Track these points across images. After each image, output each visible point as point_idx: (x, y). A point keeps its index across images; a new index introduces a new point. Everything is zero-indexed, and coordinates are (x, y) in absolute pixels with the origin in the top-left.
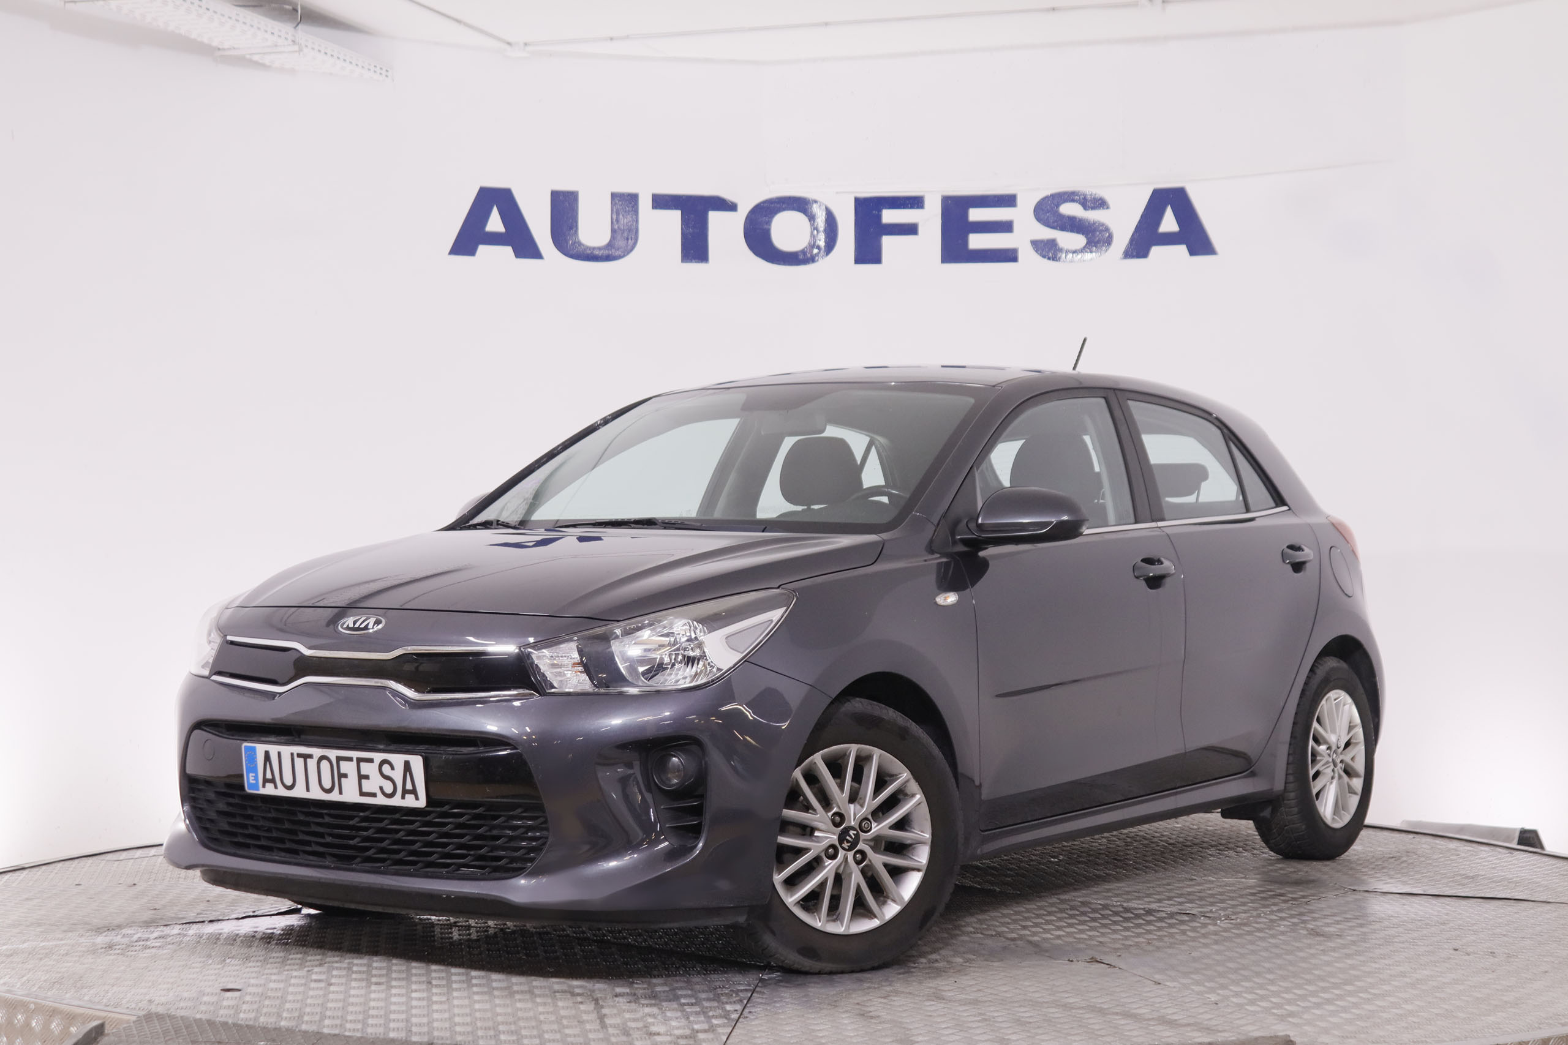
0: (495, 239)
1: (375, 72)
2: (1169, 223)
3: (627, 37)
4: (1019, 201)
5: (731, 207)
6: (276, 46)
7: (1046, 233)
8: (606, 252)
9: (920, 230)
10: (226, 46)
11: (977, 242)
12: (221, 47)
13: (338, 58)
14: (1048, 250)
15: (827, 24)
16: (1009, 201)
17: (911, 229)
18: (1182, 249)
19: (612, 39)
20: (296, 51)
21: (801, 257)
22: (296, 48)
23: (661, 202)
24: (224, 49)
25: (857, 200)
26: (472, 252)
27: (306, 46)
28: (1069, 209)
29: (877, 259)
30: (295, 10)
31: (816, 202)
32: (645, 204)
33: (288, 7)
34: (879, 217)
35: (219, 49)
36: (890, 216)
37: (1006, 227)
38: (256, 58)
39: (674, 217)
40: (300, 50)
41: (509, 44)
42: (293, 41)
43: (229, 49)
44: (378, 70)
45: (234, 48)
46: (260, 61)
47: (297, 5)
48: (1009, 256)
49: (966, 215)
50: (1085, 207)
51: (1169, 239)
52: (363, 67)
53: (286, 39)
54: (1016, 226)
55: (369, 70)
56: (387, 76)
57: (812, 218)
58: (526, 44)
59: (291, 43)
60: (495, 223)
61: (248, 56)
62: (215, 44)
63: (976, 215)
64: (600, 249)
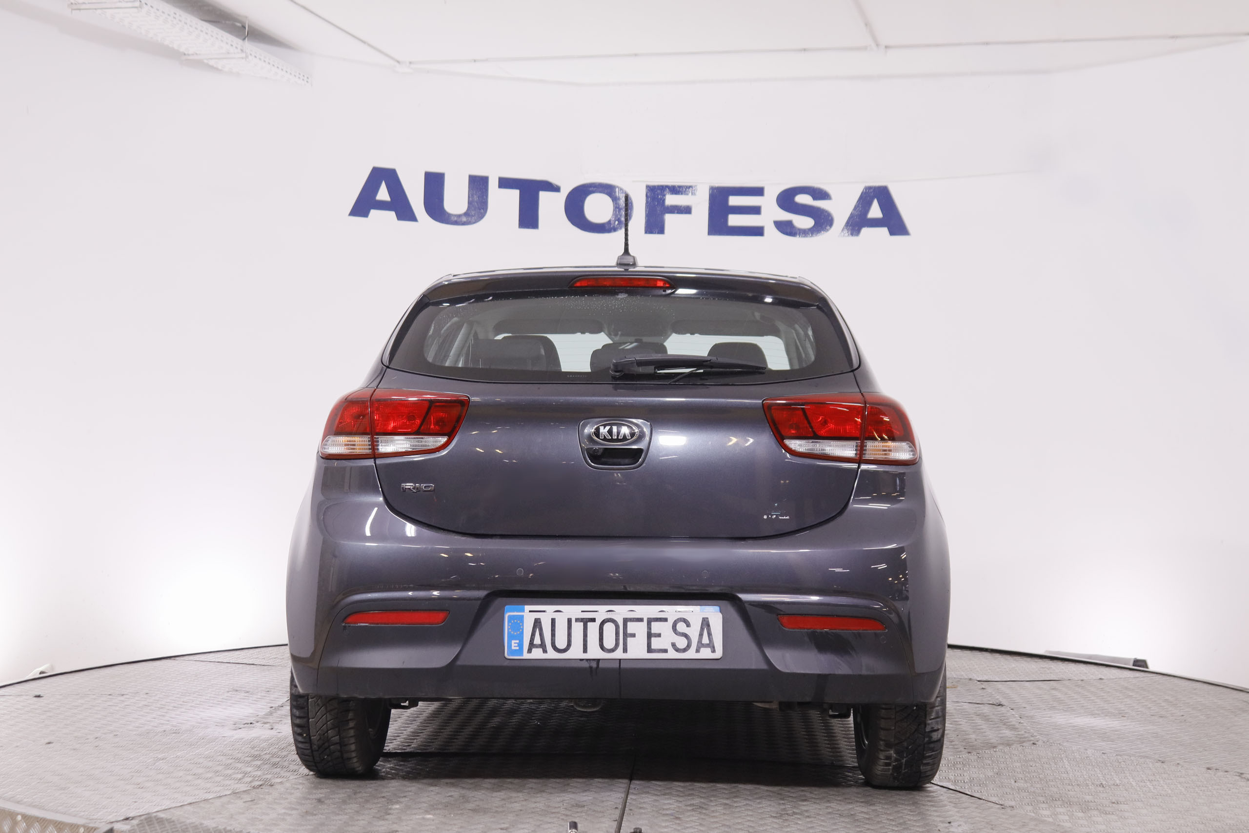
0: (382, 206)
1: (299, 78)
2: (875, 212)
3: (487, 60)
4: (766, 192)
5: (555, 189)
6: (228, 53)
7: (785, 216)
8: (464, 219)
9: (693, 211)
10: (190, 52)
11: (734, 220)
12: (186, 53)
13: (273, 65)
14: (785, 228)
15: (636, 55)
16: (758, 191)
17: (687, 210)
18: (884, 231)
19: (475, 61)
20: (242, 58)
21: (607, 227)
22: (244, 55)
23: (505, 183)
24: (189, 55)
25: (647, 187)
26: (366, 215)
27: (251, 54)
28: (803, 199)
29: (661, 231)
30: (245, 28)
31: (618, 187)
32: (493, 184)
33: (239, 25)
34: (664, 201)
35: (185, 54)
36: (671, 200)
37: (756, 210)
38: (212, 63)
39: (515, 194)
40: (247, 57)
41: (398, 62)
42: (242, 50)
43: (193, 55)
44: (301, 77)
45: (197, 54)
46: (215, 66)
47: (245, 24)
48: (758, 231)
49: (727, 201)
50: (815, 198)
51: (875, 223)
52: (291, 74)
53: (236, 48)
54: (763, 210)
55: (295, 76)
56: (307, 82)
57: (615, 199)
58: (410, 63)
59: (240, 51)
60: (383, 194)
61: (205, 61)
62: (182, 50)
63: (734, 201)
64: (459, 216)
